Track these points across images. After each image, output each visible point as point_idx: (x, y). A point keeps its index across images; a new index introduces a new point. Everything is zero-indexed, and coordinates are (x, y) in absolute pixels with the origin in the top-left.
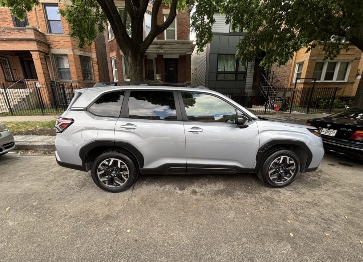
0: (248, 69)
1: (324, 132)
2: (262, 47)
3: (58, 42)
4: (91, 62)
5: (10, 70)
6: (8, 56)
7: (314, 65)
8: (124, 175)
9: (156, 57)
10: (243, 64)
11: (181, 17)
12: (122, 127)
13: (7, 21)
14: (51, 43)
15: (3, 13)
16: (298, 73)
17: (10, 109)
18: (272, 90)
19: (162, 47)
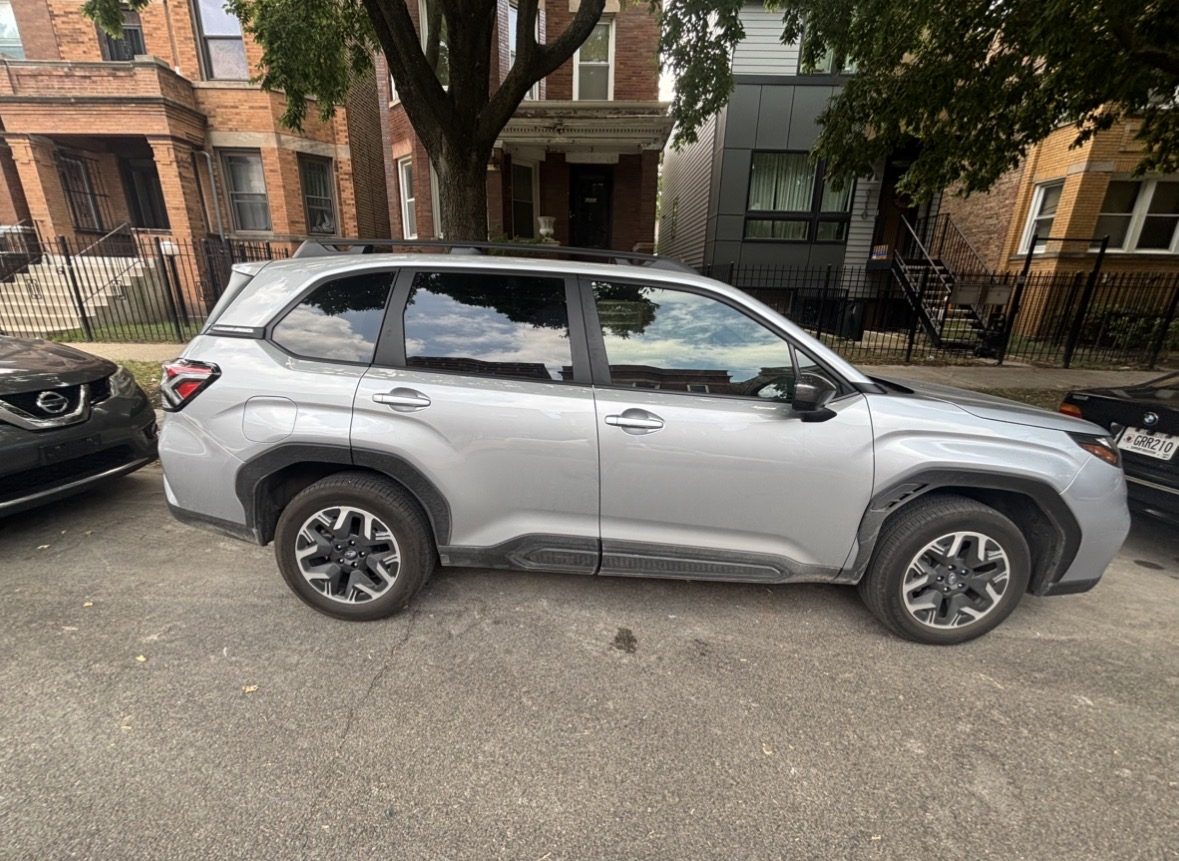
0: (855, 206)
1: (1131, 440)
2: (908, 124)
3: (232, 107)
4: (335, 173)
5: (89, 197)
6: (86, 153)
7: (1104, 194)
8: (382, 563)
9: (543, 158)
10: (834, 185)
11: (630, 21)
12: (379, 398)
13: (83, 43)
14: (213, 113)
15: (70, 16)
16: (1038, 222)
17: (84, 319)
18: (938, 280)
19: (561, 124)
